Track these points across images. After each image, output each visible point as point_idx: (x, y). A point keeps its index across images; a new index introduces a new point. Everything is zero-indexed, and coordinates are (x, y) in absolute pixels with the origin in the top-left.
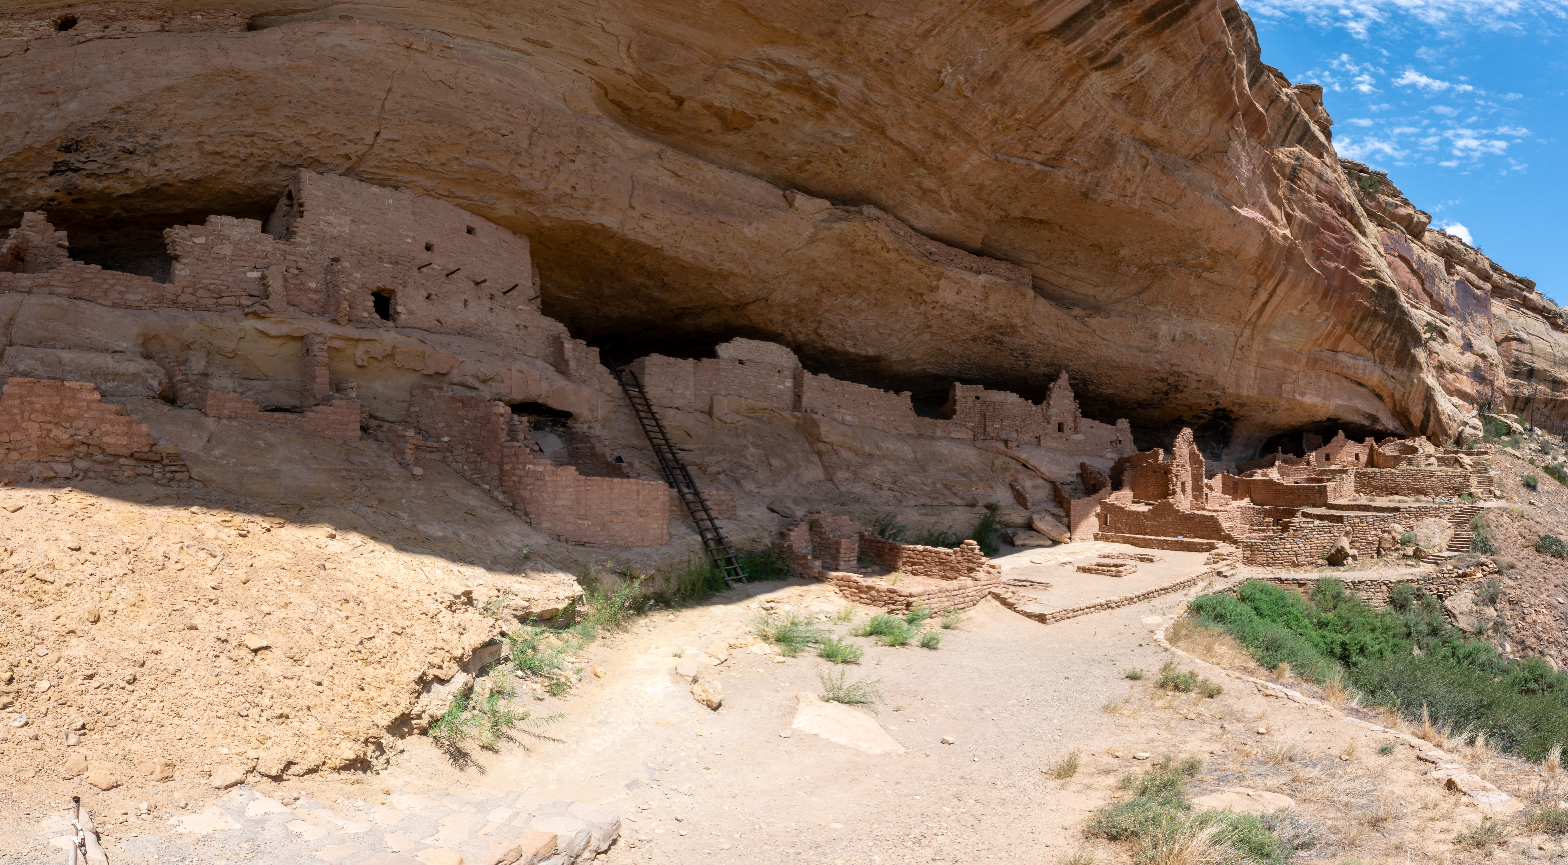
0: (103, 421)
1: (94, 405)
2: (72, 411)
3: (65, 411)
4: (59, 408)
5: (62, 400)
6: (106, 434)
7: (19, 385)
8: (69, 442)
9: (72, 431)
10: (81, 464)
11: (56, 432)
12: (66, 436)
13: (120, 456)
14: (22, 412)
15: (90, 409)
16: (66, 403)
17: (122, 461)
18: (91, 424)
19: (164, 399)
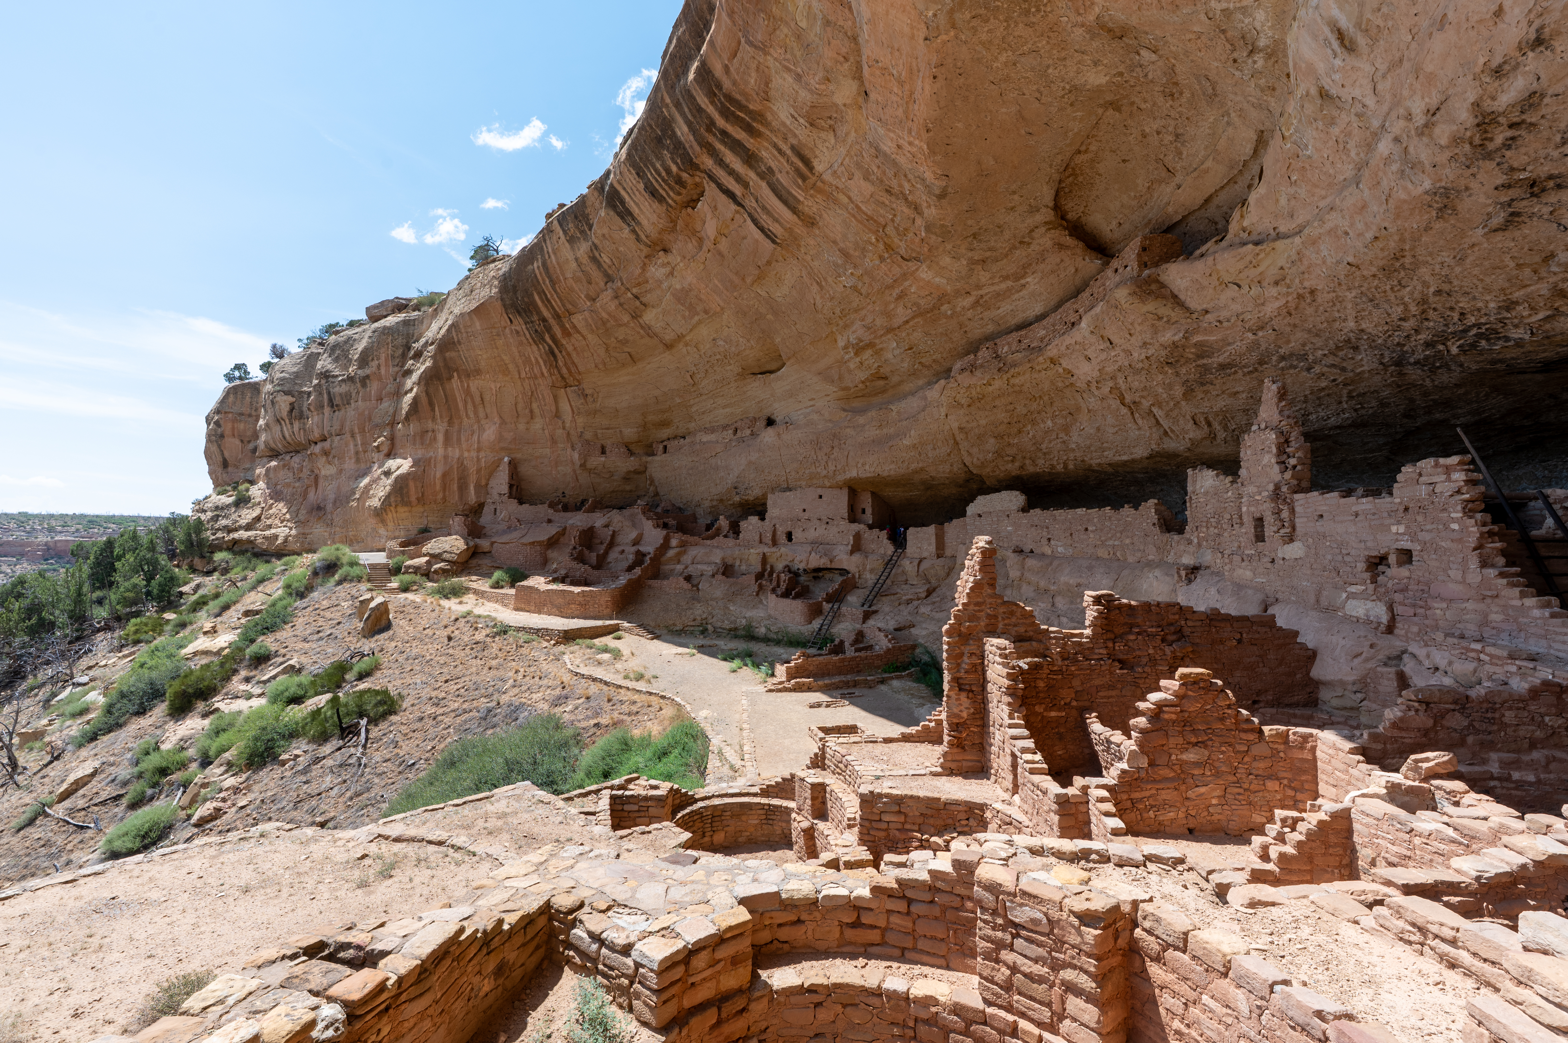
0: (684, 584)
2: (679, 582)
4: (677, 582)
5: (677, 580)
6: (684, 586)
7: (672, 578)
8: (679, 587)
9: (679, 585)
10: (681, 591)
11: (677, 586)
13: (686, 589)
14: (672, 582)
15: (682, 582)
18: (682, 584)
19: (713, 576)
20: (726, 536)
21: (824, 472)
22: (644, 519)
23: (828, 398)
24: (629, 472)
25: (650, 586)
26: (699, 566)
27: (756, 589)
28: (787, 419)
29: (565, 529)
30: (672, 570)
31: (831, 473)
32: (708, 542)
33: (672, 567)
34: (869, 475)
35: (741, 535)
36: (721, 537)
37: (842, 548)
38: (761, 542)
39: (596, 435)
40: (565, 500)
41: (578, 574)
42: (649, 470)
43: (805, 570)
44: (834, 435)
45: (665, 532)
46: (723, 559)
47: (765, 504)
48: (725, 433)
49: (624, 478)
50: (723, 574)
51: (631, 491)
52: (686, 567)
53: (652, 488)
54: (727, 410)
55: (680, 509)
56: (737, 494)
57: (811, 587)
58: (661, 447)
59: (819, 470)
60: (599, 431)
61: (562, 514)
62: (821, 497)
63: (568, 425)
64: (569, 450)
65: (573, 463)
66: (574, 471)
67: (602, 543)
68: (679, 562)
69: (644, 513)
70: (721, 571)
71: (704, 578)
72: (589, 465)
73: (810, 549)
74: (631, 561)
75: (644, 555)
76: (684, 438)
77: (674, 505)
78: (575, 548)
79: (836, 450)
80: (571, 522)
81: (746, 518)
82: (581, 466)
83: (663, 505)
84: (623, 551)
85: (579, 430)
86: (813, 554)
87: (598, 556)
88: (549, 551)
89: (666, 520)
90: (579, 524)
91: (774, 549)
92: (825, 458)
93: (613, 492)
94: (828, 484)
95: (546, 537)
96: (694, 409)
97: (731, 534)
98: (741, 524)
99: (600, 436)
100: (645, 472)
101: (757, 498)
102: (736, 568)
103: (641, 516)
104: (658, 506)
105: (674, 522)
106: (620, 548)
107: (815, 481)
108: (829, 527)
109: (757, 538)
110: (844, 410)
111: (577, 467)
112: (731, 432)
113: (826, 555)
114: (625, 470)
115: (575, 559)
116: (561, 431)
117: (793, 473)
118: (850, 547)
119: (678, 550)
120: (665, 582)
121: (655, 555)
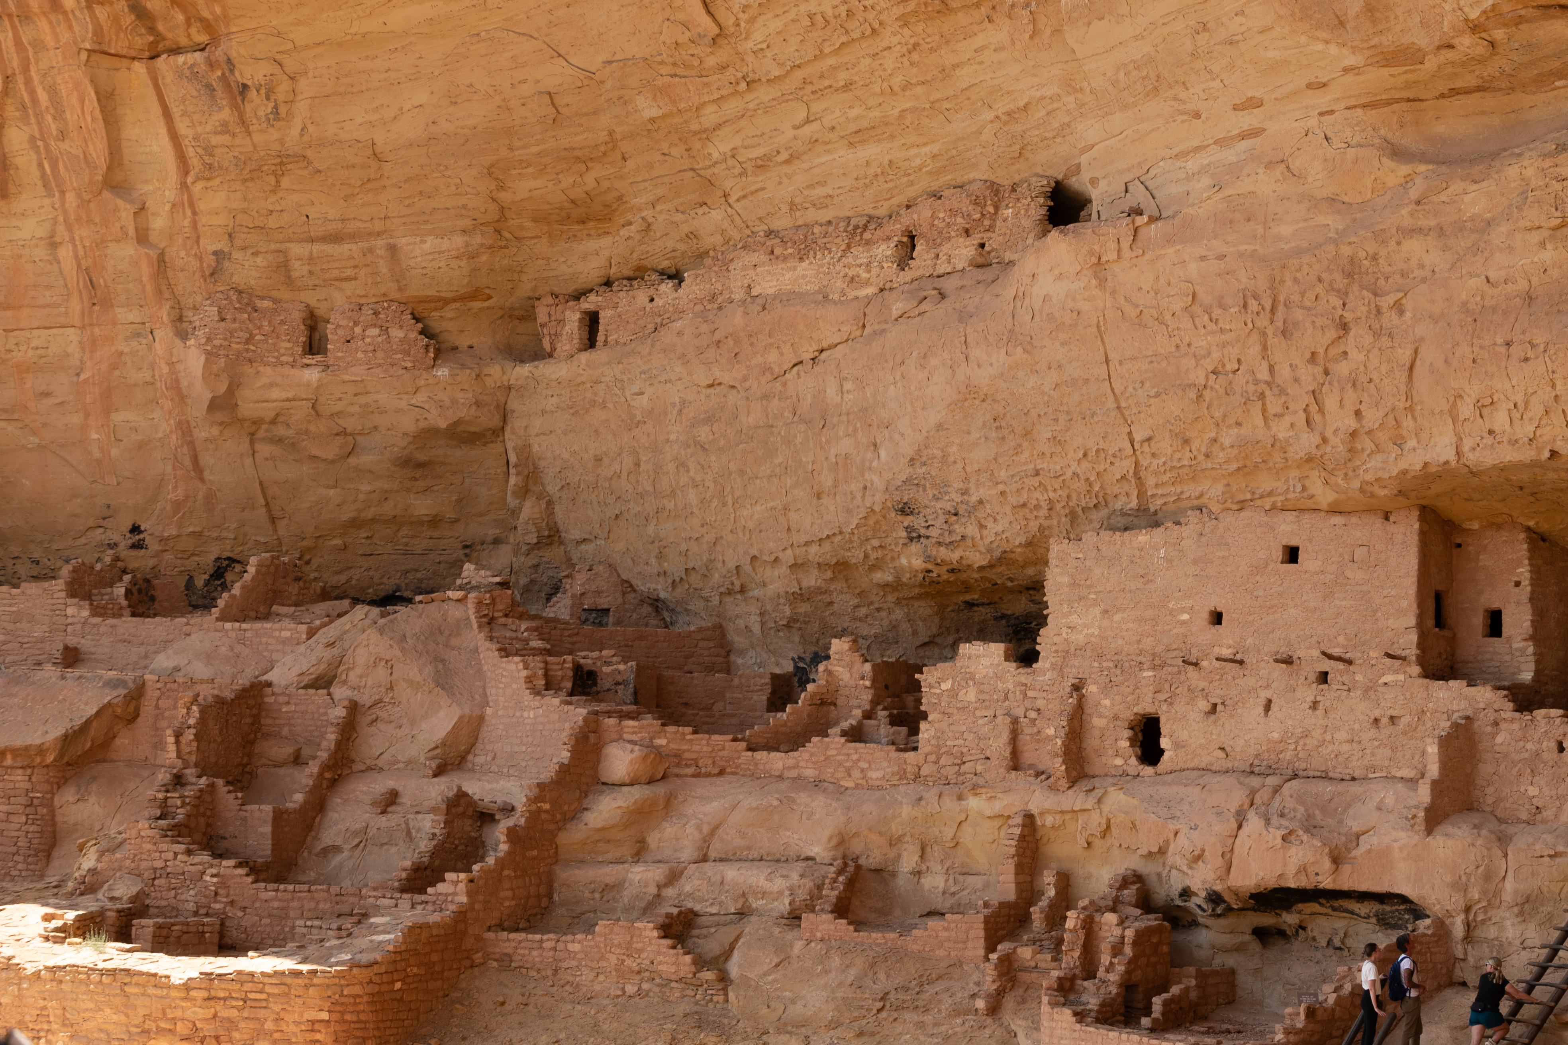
0: (659, 953)
1: (654, 941)
2: (639, 946)
3: (634, 946)
4: (629, 943)
5: (632, 937)
6: (660, 963)
7: (605, 926)
8: (637, 969)
9: (639, 961)
10: (645, 986)
11: (628, 962)
12: (635, 964)
13: (671, 981)
14: (606, 946)
15: (651, 944)
16: (635, 939)
17: (673, 984)
18: (651, 956)
19: (794, 918)
20: (856, 735)
21: (1307, 442)
22: (488, 653)
23: (1323, 100)
24: (428, 434)
25: (506, 962)
26: (732, 873)
27: (990, 984)
28: (1139, 195)
29: (137, 694)
30: (611, 889)
31: (1338, 446)
32: (776, 761)
33: (609, 873)
34: (1508, 455)
35: (926, 731)
36: (835, 740)
37: (1389, 795)
38: (1015, 764)
39: (283, 266)
40: (141, 561)
41: (189, 898)
42: (516, 424)
43: (1215, 898)
44: (1352, 269)
45: (578, 713)
46: (842, 841)
47: (1036, 587)
48: (860, 254)
49: (407, 463)
50: (841, 910)
51: (435, 521)
52: (673, 877)
53: (529, 510)
54: (870, 151)
55: (656, 604)
56: (914, 536)
57: (1244, 980)
58: (573, 318)
59: (1281, 430)
60: (297, 250)
61: (129, 625)
62: (1292, 555)
63: (159, 223)
64: (164, 334)
65: (181, 397)
66: (185, 429)
67: (297, 760)
68: (640, 851)
69: (489, 622)
70: (831, 894)
71: (751, 926)
72: (248, 407)
73: (1237, 797)
74: (425, 845)
75: (486, 817)
76: (676, 277)
77: (628, 586)
78: (178, 781)
79: (1359, 335)
80: (164, 661)
81: (950, 653)
82: (214, 405)
83: (577, 585)
84: (392, 799)
85: (210, 245)
86: (1254, 822)
87: (279, 817)
88: (68, 795)
89: (588, 658)
90: (200, 670)
91: (1074, 799)
92: (1309, 375)
93: (355, 523)
94: (1325, 497)
95: (56, 731)
96: (719, 148)
97: (881, 725)
98: (928, 677)
99: (299, 270)
100: (498, 432)
101: (1004, 559)
102: (903, 882)
103: (476, 637)
104: (556, 589)
105: (626, 669)
106: (381, 785)
107: (1265, 482)
108: (1328, 695)
109: (999, 745)
110: (1398, 153)
111: (197, 411)
112: (885, 250)
113: (1311, 828)
114: (408, 424)
115: (178, 832)
116: (129, 249)
117: (1165, 445)
118: (1424, 794)
119: (636, 794)
120: (576, 944)
121: (534, 816)
